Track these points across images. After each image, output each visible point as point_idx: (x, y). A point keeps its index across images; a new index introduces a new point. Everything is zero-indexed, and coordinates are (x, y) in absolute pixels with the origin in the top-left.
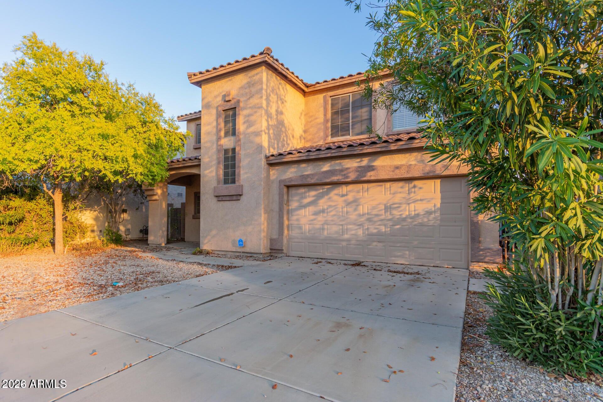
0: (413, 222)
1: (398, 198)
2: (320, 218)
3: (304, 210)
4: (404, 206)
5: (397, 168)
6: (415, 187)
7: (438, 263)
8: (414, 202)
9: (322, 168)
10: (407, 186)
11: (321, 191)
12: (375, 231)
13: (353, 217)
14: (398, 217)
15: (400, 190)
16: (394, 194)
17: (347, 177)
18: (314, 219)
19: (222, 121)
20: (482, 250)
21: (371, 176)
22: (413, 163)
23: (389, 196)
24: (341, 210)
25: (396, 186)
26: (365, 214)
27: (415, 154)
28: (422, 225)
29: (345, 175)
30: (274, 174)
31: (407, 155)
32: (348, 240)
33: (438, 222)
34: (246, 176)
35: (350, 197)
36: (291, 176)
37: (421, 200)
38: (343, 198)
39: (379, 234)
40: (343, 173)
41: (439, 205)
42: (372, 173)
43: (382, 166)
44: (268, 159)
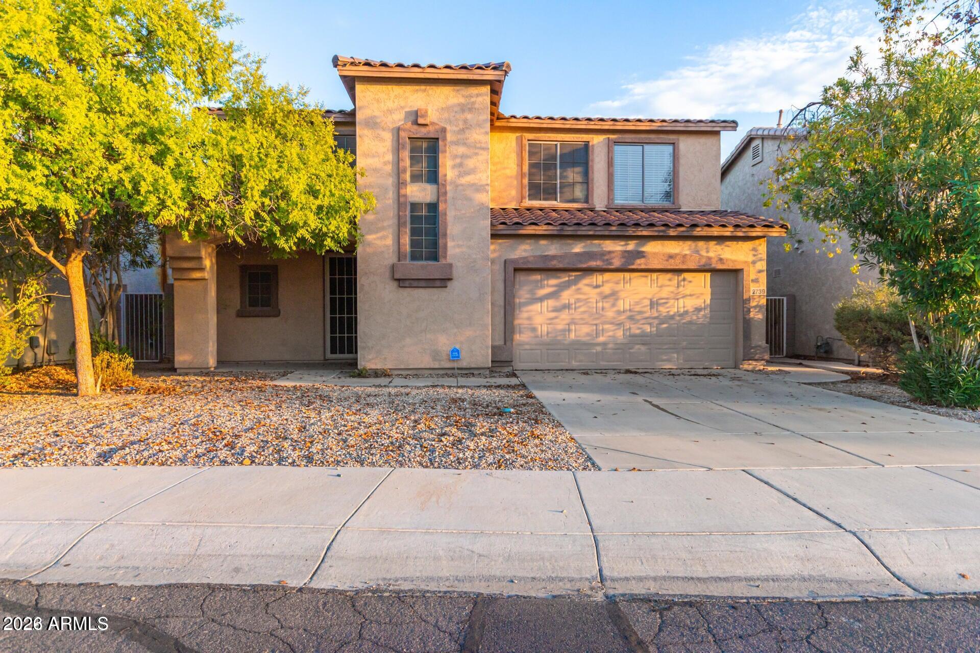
0: (682, 319)
1: (665, 293)
2: (565, 316)
3: (539, 304)
4: (672, 301)
5: (671, 257)
6: (684, 280)
7: (707, 364)
8: (683, 297)
9: (573, 248)
10: (675, 279)
11: (567, 279)
12: (638, 332)
13: (610, 314)
14: (664, 314)
15: (668, 283)
16: (661, 287)
17: (611, 264)
18: (556, 318)
19: (406, 155)
20: (753, 348)
21: (640, 265)
22: (688, 252)
23: (655, 289)
24: (595, 305)
25: (664, 278)
26: (627, 311)
27: (689, 243)
28: (690, 323)
29: (607, 260)
30: (494, 251)
31: (681, 243)
32: (604, 344)
33: (708, 320)
34: (458, 250)
35: (607, 289)
36: (524, 254)
37: (691, 295)
38: (598, 290)
39: (643, 335)
40: (606, 258)
41: (708, 302)
42: (642, 261)
43: (655, 253)
44: (495, 228)
